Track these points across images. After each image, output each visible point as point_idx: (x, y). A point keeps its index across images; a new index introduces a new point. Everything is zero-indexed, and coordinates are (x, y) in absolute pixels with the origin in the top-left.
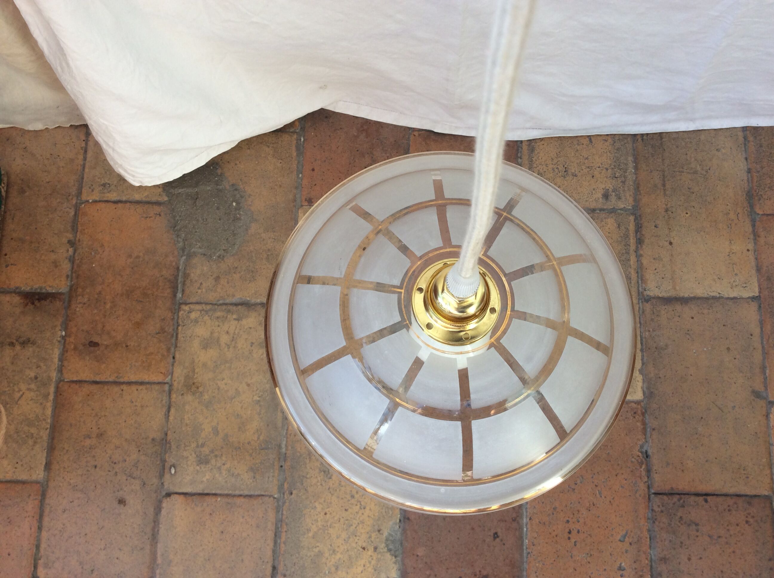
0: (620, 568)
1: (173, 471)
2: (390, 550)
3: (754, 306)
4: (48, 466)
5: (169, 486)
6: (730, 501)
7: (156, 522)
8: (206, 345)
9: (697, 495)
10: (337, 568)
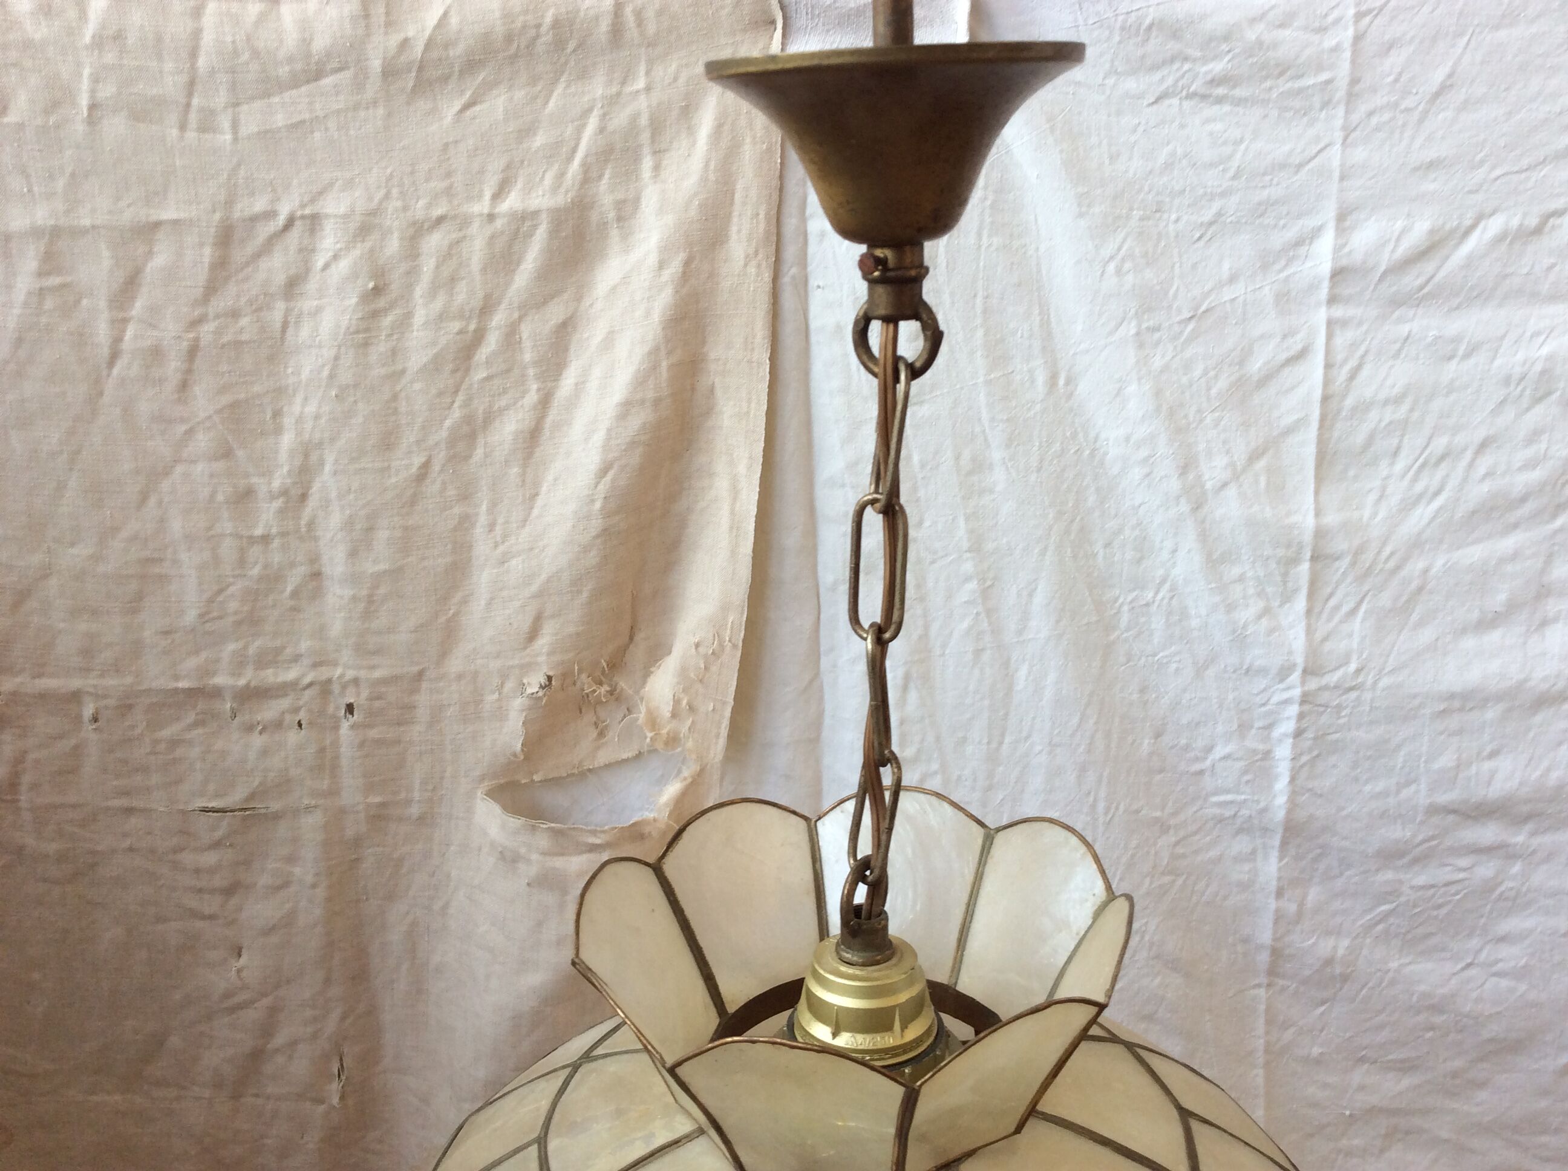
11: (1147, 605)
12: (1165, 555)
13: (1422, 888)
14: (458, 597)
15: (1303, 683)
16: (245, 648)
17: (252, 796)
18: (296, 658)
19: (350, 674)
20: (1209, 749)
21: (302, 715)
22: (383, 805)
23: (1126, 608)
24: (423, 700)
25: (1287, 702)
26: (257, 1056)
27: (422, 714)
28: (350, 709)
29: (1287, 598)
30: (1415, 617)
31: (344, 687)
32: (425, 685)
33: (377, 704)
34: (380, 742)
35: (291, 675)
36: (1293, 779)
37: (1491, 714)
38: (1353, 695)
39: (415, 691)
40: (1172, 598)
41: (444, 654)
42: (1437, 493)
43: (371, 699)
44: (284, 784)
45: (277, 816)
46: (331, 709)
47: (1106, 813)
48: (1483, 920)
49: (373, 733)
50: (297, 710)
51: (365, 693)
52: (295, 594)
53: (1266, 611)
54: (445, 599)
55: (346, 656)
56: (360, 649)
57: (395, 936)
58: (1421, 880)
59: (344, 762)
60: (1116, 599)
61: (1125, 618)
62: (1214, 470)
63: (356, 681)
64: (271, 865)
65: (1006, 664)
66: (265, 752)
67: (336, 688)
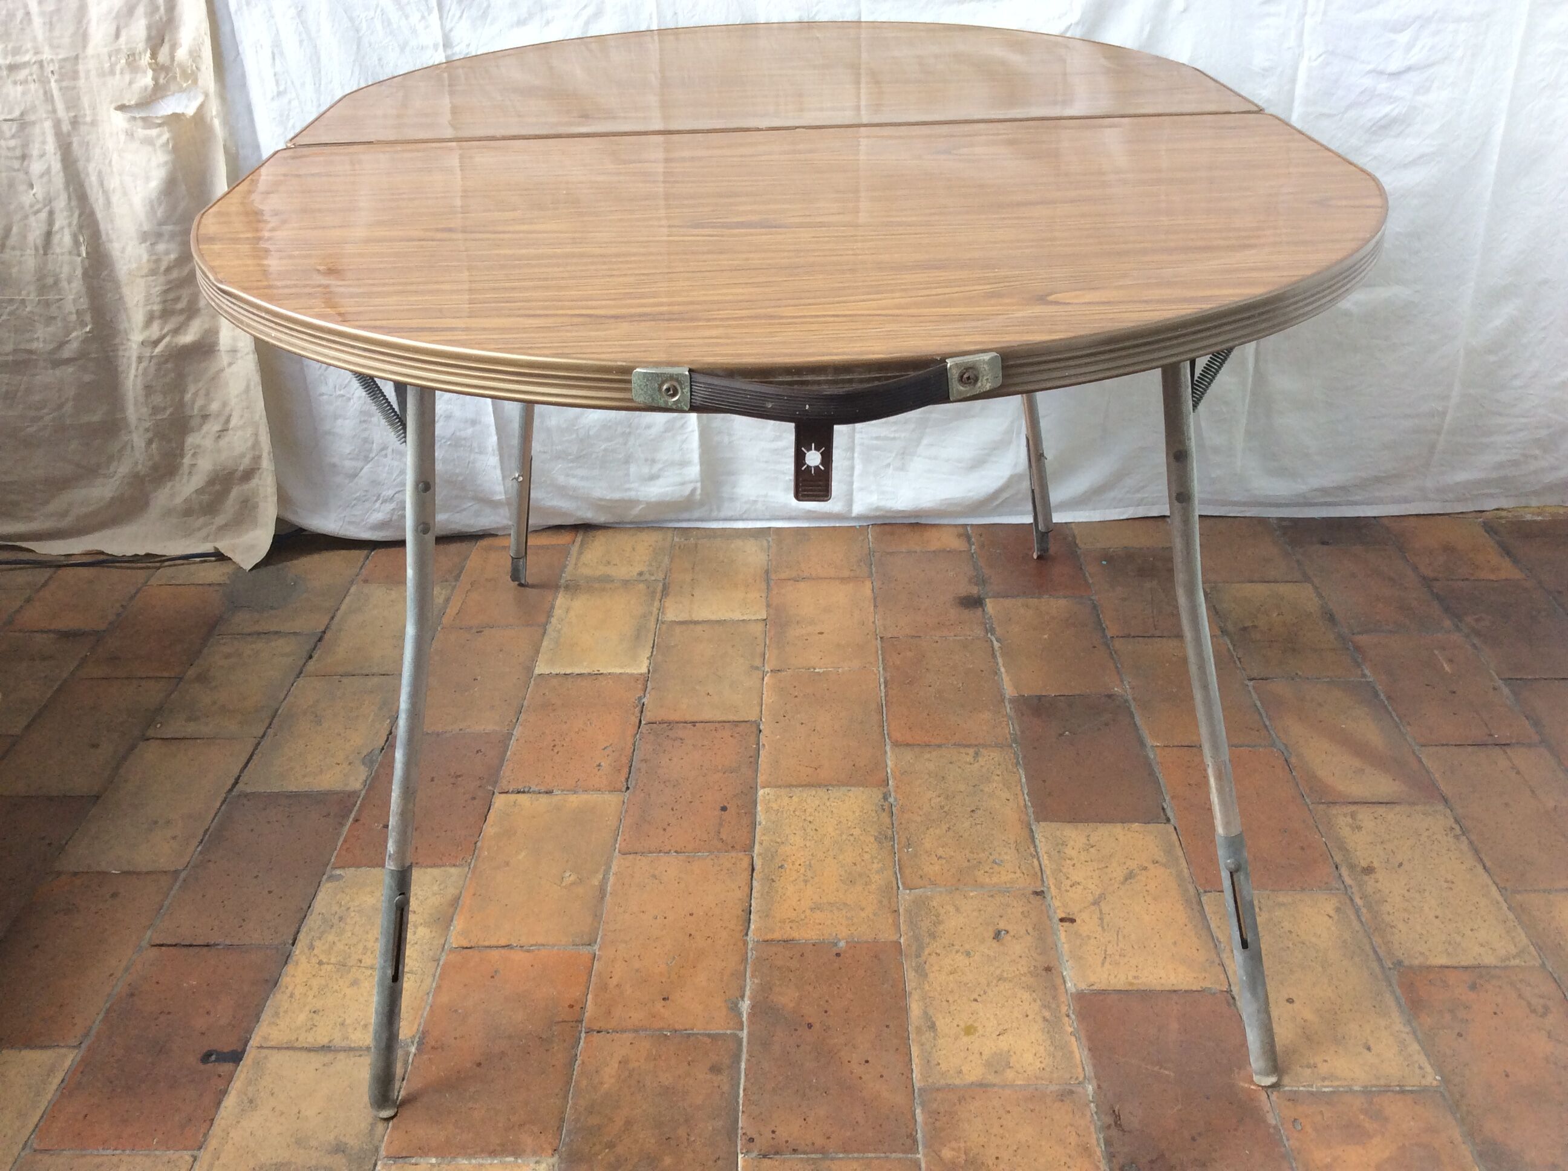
0: (599, 765)
1: (159, 726)
2: (364, 763)
3: (762, 625)
4: (28, 727)
5: (150, 733)
6: (717, 725)
7: (124, 758)
8: (228, 656)
9: (686, 722)
10: (304, 776)
11: (372, 18)
14: (85, 21)
15: (445, 51)
16: (6, 46)
17: (22, 114)
18: (27, 51)
19: (50, 57)
21: (35, 77)
22: (75, 117)
24: (81, 67)
26: (49, 234)
27: (82, 74)
28: (52, 72)
29: (430, 11)
30: (488, 21)
31: (48, 64)
32: (80, 61)
33: (63, 70)
34: (67, 88)
35: (26, 58)
39: (77, 64)
41: (85, 47)
43: (61, 68)
44: (34, 108)
45: (34, 123)
46: (45, 74)
49: (64, 84)
50: (31, 74)
51: (57, 66)
52: (21, 22)
53: (423, 17)
54: (80, 22)
55: (46, 49)
56: (51, 46)
57: (93, 178)
59: (56, 96)
60: (359, 16)
61: (364, 25)
63: (52, 60)
64: (37, 146)
65: (315, 47)
66: (24, 93)
67: (45, 64)
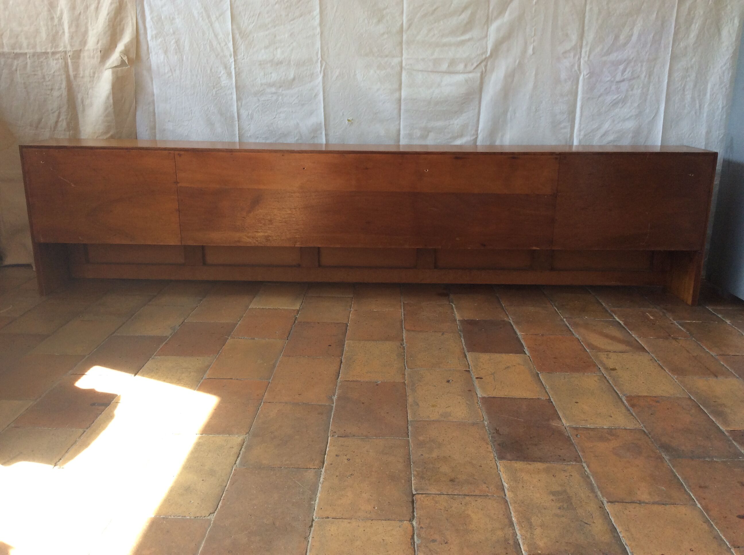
9: (315, 322)
12: (208, 34)
13: (263, 101)
15: (234, 58)
18: (61, 47)
19: (69, 50)
20: (221, 72)
21: (62, 57)
23: (202, 45)
24: (82, 55)
25: (232, 62)
26: (57, 122)
27: (82, 57)
28: (70, 56)
29: (229, 42)
30: (252, 46)
32: (82, 52)
35: (60, 50)
36: (235, 78)
37: (269, 65)
38: (243, 60)
39: (80, 53)
40: (210, 43)
41: (84, 46)
42: (253, 23)
43: (73, 54)
46: (67, 56)
47: (202, 84)
48: (276, 109)
49: (74, 61)
52: (60, 36)
53: (226, 44)
54: (84, 37)
55: (69, 47)
56: (71, 45)
58: (263, 99)
62: (213, 18)
65: (182, 55)
67: (67, 52)
